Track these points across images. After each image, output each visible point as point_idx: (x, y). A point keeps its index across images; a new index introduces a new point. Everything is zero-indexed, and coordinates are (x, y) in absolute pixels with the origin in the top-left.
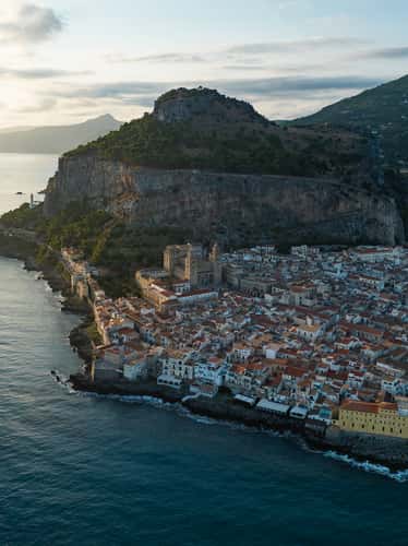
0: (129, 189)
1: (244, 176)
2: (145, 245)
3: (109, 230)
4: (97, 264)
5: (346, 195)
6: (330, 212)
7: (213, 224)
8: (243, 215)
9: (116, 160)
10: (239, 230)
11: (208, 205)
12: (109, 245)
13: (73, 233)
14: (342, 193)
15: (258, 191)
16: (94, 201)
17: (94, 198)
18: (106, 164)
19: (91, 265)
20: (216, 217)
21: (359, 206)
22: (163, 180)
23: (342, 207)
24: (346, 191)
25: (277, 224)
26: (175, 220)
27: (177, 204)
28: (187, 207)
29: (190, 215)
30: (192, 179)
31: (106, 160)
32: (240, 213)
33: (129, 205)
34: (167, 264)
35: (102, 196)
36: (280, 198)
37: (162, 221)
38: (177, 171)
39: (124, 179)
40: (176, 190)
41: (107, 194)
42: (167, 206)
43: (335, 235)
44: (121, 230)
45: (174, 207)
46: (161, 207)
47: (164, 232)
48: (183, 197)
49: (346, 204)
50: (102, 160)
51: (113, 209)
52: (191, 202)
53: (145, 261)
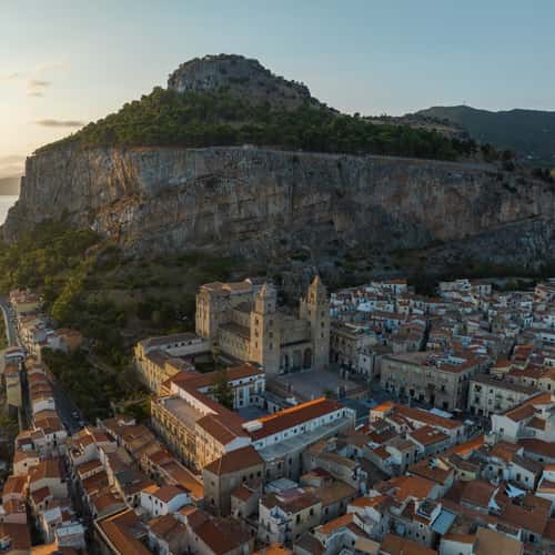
0: (128, 191)
1: (336, 157)
2: (155, 284)
3: (92, 259)
4: (61, 325)
5: (513, 190)
6: (485, 221)
7: (284, 242)
8: (337, 226)
9: (106, 147)
10: (333, 253)
11: (273, 209)
12: (90, 285)
13: (36, 264)
14: (506, 186)
15: (362, 184)
16: (76, 217)
17: (76, 212)
18: (91, 155)
19: (49, 326)
20: (287, 230)
21: (534, 209)
22: (189, 167)
23: (505, 211)
24: (512, 185)
25: (395, 243)
26: (211, 238)
27: (213, 208)
28: (234, 213)
29: (238, 228)
30: (243, 162)
31: (92, 149)
32: (332, 223)
33: (129, 216)
34: (203, 323)
35: (87, 208)
36: (398, 197)
37: (188, 240)
38: (213, 149)
39: (119, 175)
40: (211, 183)
41: (95, 204)
42: (195, 212)
43: (499, 260)
44: (113, 257)
45: (209, 215)
46: (185, 214)
47: (192, 259)
48: (226, 194)
49: (513, 205)
50: (86, 149)
51: (102, 225)
52: (240, 203)
53: (156, 316)
